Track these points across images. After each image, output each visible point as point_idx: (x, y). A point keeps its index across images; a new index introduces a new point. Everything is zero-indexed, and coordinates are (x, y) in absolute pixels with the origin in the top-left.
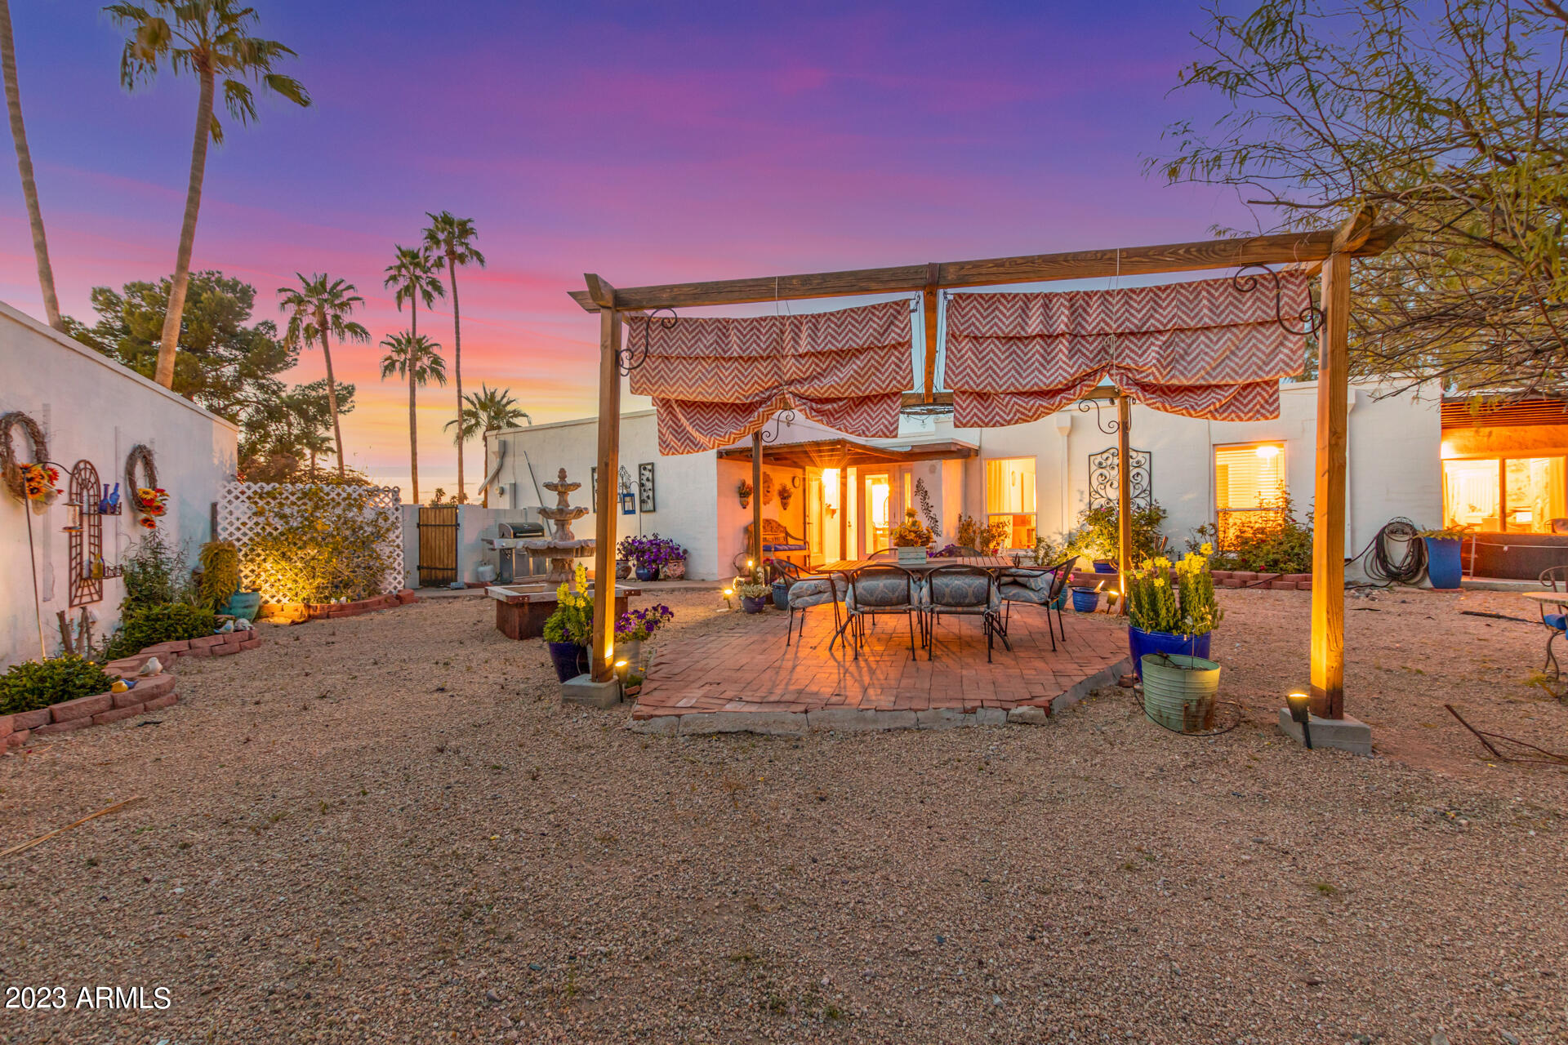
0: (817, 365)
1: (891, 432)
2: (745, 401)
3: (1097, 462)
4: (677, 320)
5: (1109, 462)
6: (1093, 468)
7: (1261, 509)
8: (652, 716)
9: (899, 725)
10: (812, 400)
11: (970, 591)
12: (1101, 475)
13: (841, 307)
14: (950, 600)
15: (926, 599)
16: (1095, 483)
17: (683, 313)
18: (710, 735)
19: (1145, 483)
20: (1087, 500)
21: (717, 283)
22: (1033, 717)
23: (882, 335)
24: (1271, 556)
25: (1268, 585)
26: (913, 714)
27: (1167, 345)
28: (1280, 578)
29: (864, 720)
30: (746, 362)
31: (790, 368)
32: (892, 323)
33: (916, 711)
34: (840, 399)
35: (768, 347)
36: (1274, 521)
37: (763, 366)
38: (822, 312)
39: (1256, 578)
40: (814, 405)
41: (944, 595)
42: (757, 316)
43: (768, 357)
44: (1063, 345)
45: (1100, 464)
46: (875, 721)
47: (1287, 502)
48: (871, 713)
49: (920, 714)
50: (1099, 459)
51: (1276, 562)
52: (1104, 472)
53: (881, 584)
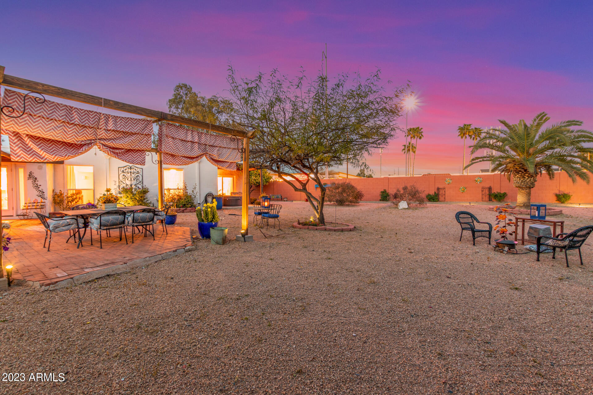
0: (115, 135)
1: (143, 163)
2: (76, 143)
3: (122, 170)
4: (45, 100)
5: (127, 171)
6: (120, 172)
7: (178, 189)
8: (57, 282)
9: (158, 260)
10: (110, 148)
11: (147, 217)
12: (124, 175)
13: (127, 117)
14: (141, 221)
15: (131, 221)
16: (121, 178)
17: (48, 97)
18: (93, 281)
19: (141, 179)
20: (118, 184)
21: (71, 91)
22: (192, 249)
23: (143, 130)
24: (183, 203)
25: (183, 212)
26: (160, 256)
27: (218, 150)
28: (186, 209)
29: (147, 261)
30: (80, 127)
31: (102, 134)
32: (146, 127)
33: (161, 254)
34: (123, 149)
35: (94, 123)
36: (181, 192)
37: (90, 131)
38: (119, 116)
39: (180, 210)
40: (111, 150)
41: (138, 220)
42: (88, 109)
43: (92, 127)
44: (196, 145)
45: (123, 171)
46: (150, 260)
47: (186, 187)
48: (148, 258)
49: (162, 255)
50: (122, 169)
51: (184, 205)
52: (125, 174)
53: (111, 218)
